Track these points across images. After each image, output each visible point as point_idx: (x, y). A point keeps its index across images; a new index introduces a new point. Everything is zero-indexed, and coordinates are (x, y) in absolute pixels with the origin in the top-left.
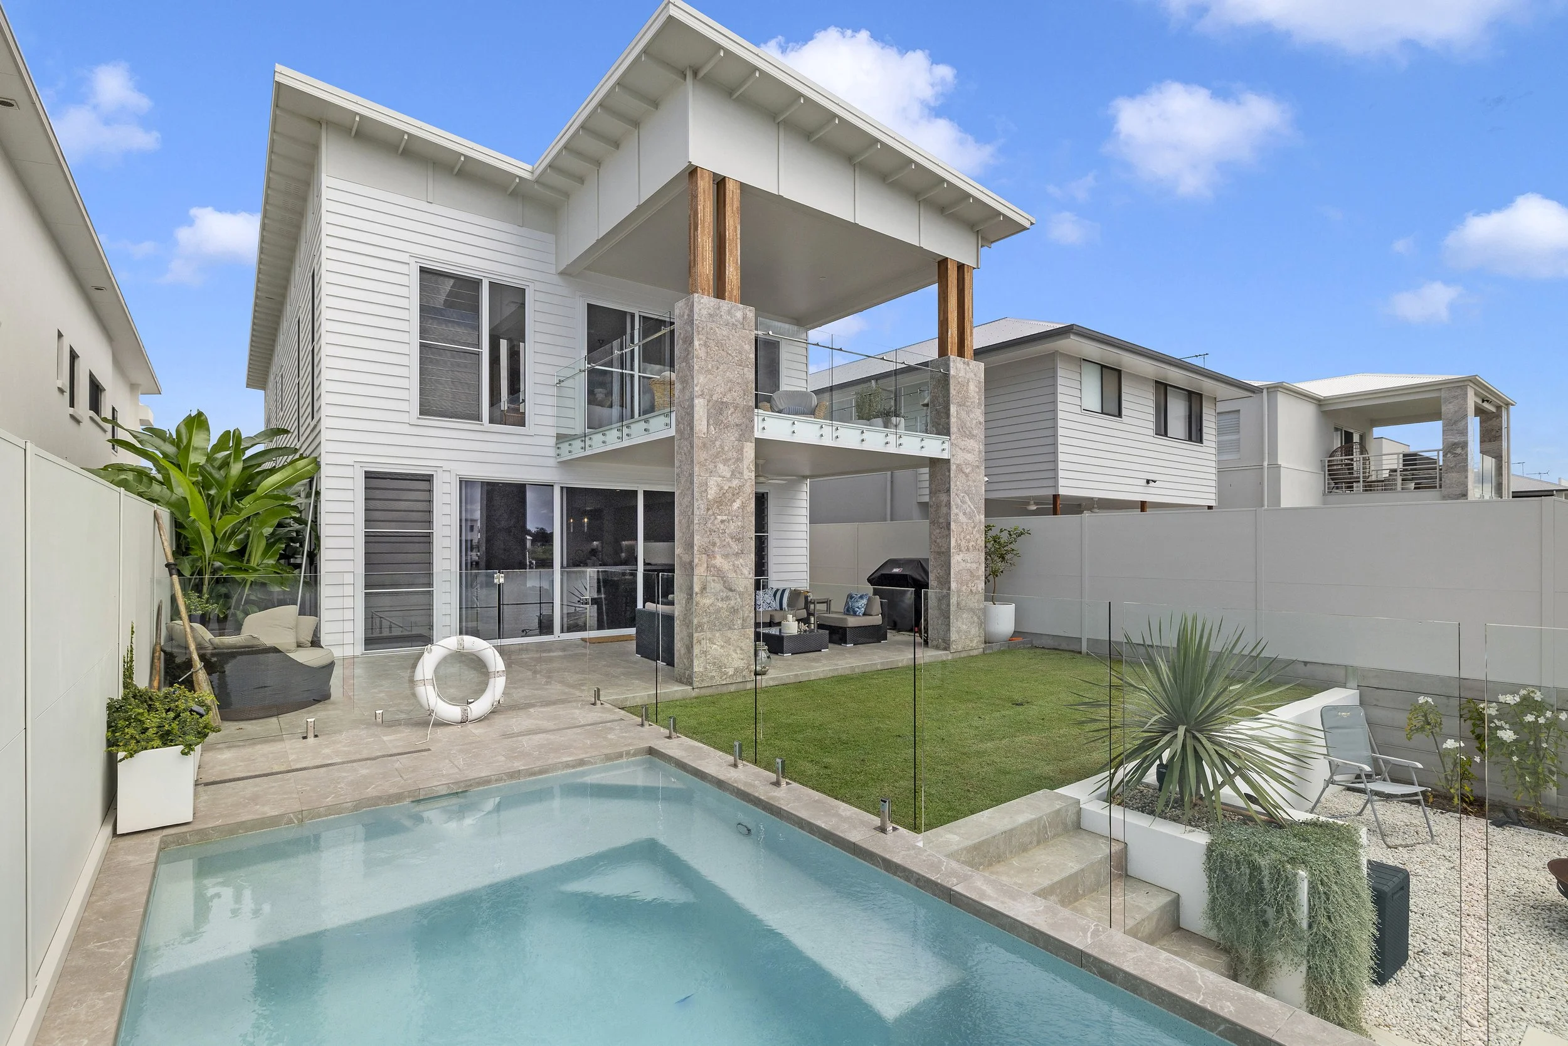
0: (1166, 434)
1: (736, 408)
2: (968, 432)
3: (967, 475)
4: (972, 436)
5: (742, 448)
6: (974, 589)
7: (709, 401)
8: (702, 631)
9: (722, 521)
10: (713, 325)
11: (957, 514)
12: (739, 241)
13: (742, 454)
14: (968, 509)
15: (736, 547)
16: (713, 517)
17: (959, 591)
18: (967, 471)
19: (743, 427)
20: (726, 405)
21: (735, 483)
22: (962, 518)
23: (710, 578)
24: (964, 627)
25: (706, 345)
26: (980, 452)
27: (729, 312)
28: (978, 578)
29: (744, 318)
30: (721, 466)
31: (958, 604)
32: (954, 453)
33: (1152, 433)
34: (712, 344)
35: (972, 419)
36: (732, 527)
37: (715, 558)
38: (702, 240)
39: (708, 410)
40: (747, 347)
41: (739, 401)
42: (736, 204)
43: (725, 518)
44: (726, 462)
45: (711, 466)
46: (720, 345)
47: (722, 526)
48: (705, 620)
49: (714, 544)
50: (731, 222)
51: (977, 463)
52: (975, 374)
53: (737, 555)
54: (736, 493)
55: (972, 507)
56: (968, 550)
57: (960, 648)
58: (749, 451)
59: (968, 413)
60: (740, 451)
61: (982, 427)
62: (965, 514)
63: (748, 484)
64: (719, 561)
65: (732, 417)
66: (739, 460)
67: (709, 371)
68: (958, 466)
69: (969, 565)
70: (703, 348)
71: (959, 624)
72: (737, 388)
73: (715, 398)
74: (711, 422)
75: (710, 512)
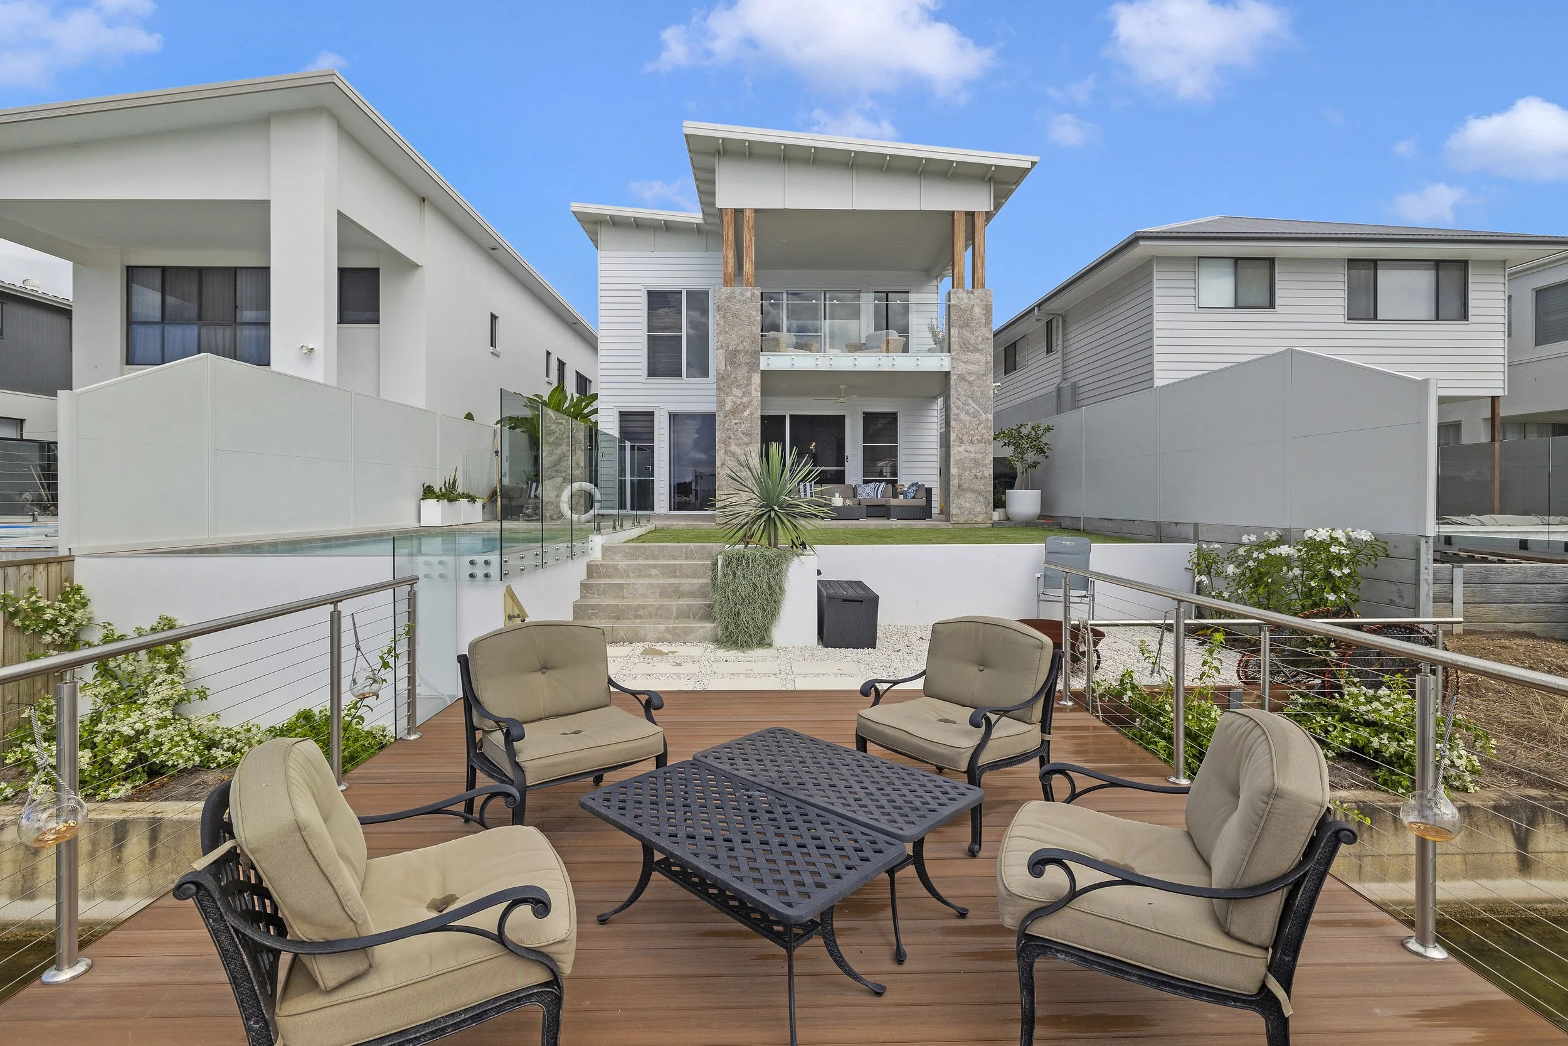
0: (1375, 318)
1: (746, 353)
2: (971, 348)
3: (970, 383)
4: (976, 350)
5: (751, 377)
6: (979, 475)
7: (726, 351)
8: (722, 490)
9: (736, 424)
10: (729, 304)
11: (958, 414)
12: (753, 247)
13: (751, 381)
14: (972, 410)
15: (746, 439)
16: (729, 421)
17: (960, 476)
18: (971, 379)
19: (752, 364)
20: (739, 351)
21: (745, 400)
22: (963, 416)
23: (727, 458)
24: (967, 504)
25: (724, 317)
26: (987, 363)
27: (741, 294)
28: (985, 465)
29: (753, 295)
30: (735, 390)
31: (959, 486)
32: (955, 365)
33: (1341, 319)
34: (728, 315)
35: (977, 337)
36: (743, 427)
37: (730, 446)
38: (726, 252)
39: (726, 356)
40: (754, 313)
41: (748, 348)
42: (751, 223)
43: (737, 421)
44: (738, 387)
45: (728, 390)
46: (735, 315)
47: (736, 427)
48: (724, 483)
49: (730, 438)
50: (748, 236)
51: (983, 372)
52: (981, 300)
53: (747, 444)
54: (746, 406)
55: (977, 408)
56: (972, 442)
57: (961, 521)
58: (756, 379)
59: (972, 332)
60: (749, 379)
61: (991, 342)
62: (967, 413)
63: (755, 399)
64: (733, 448)
65: (742, 358)
66: (749, 384)
67: (726, 332)
68: (959, 376)
69: (972, 455)
70: (722, 319)
71: (961, 501)
72: (747, 340)
73: (730, 348)
74: (728, 363)
75: (727, 418)
